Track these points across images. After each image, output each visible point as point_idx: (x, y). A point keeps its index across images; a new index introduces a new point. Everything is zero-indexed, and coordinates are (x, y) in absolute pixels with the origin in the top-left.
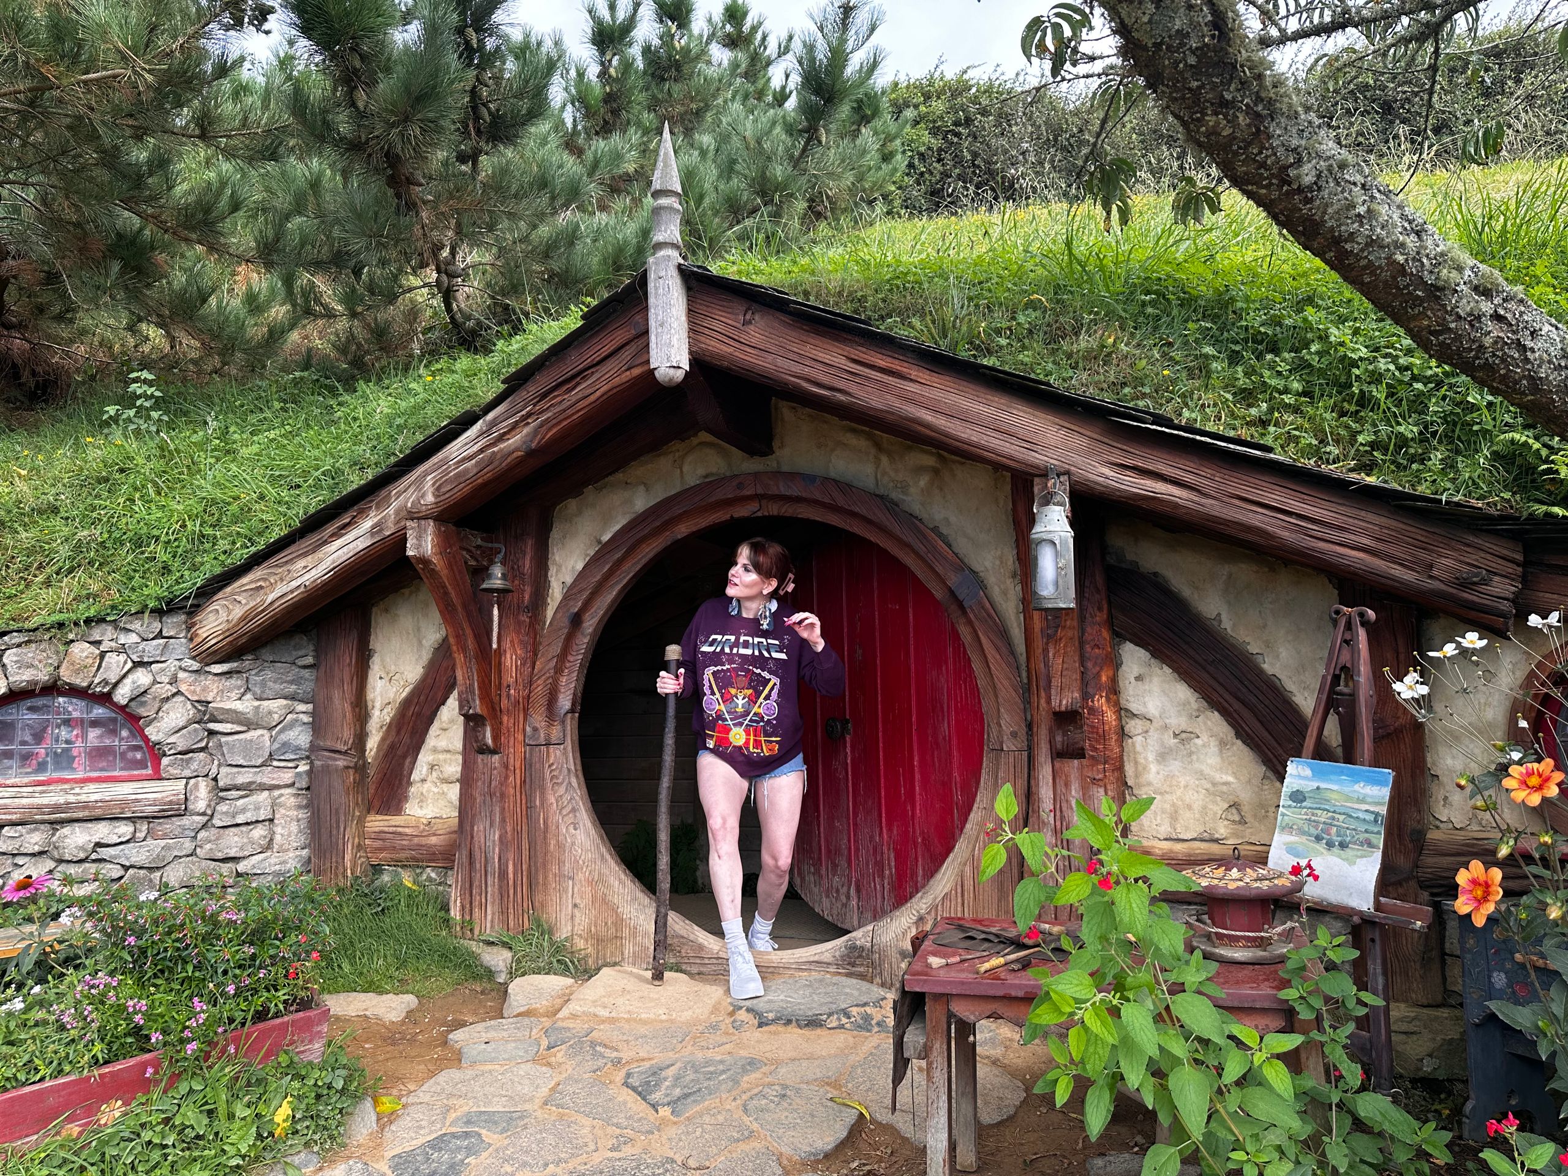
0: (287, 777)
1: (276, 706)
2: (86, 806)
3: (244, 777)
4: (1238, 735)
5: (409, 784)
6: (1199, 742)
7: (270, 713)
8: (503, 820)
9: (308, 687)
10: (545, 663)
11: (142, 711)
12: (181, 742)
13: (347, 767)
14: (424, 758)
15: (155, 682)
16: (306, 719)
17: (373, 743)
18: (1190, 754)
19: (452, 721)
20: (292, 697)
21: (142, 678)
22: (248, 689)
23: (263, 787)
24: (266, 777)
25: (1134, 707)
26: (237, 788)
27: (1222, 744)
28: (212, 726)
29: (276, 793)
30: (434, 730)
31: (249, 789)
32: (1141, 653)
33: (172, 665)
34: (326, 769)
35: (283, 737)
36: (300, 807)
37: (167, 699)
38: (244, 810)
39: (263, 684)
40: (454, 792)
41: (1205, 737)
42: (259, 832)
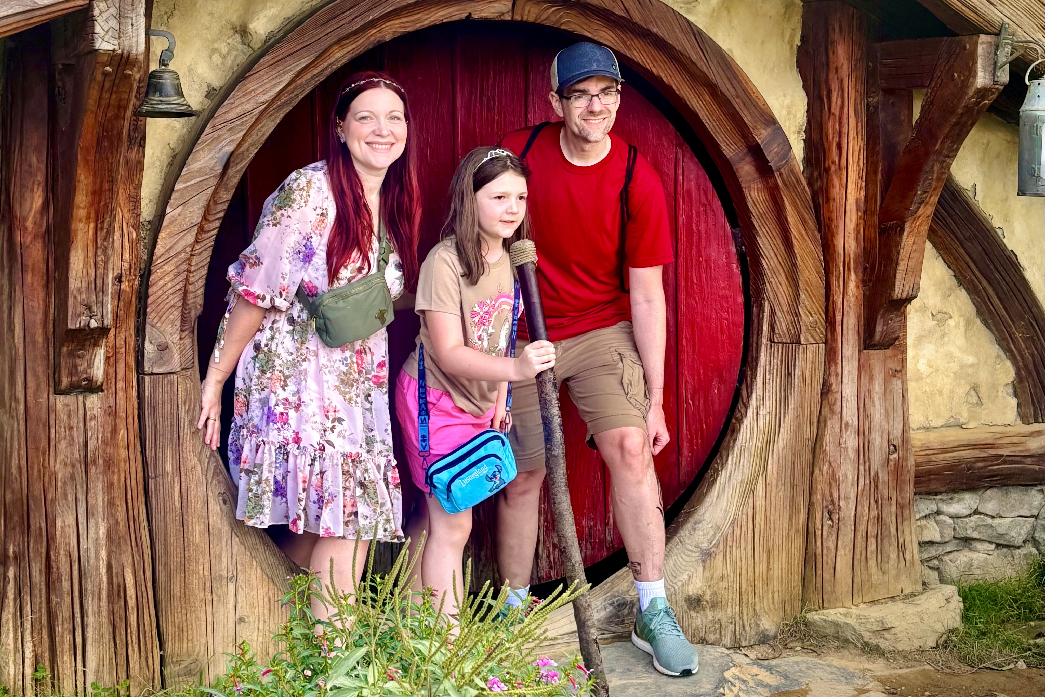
4: (979, 313)
18: (944, 336)
27: (967, 324)
41: (956, 317)
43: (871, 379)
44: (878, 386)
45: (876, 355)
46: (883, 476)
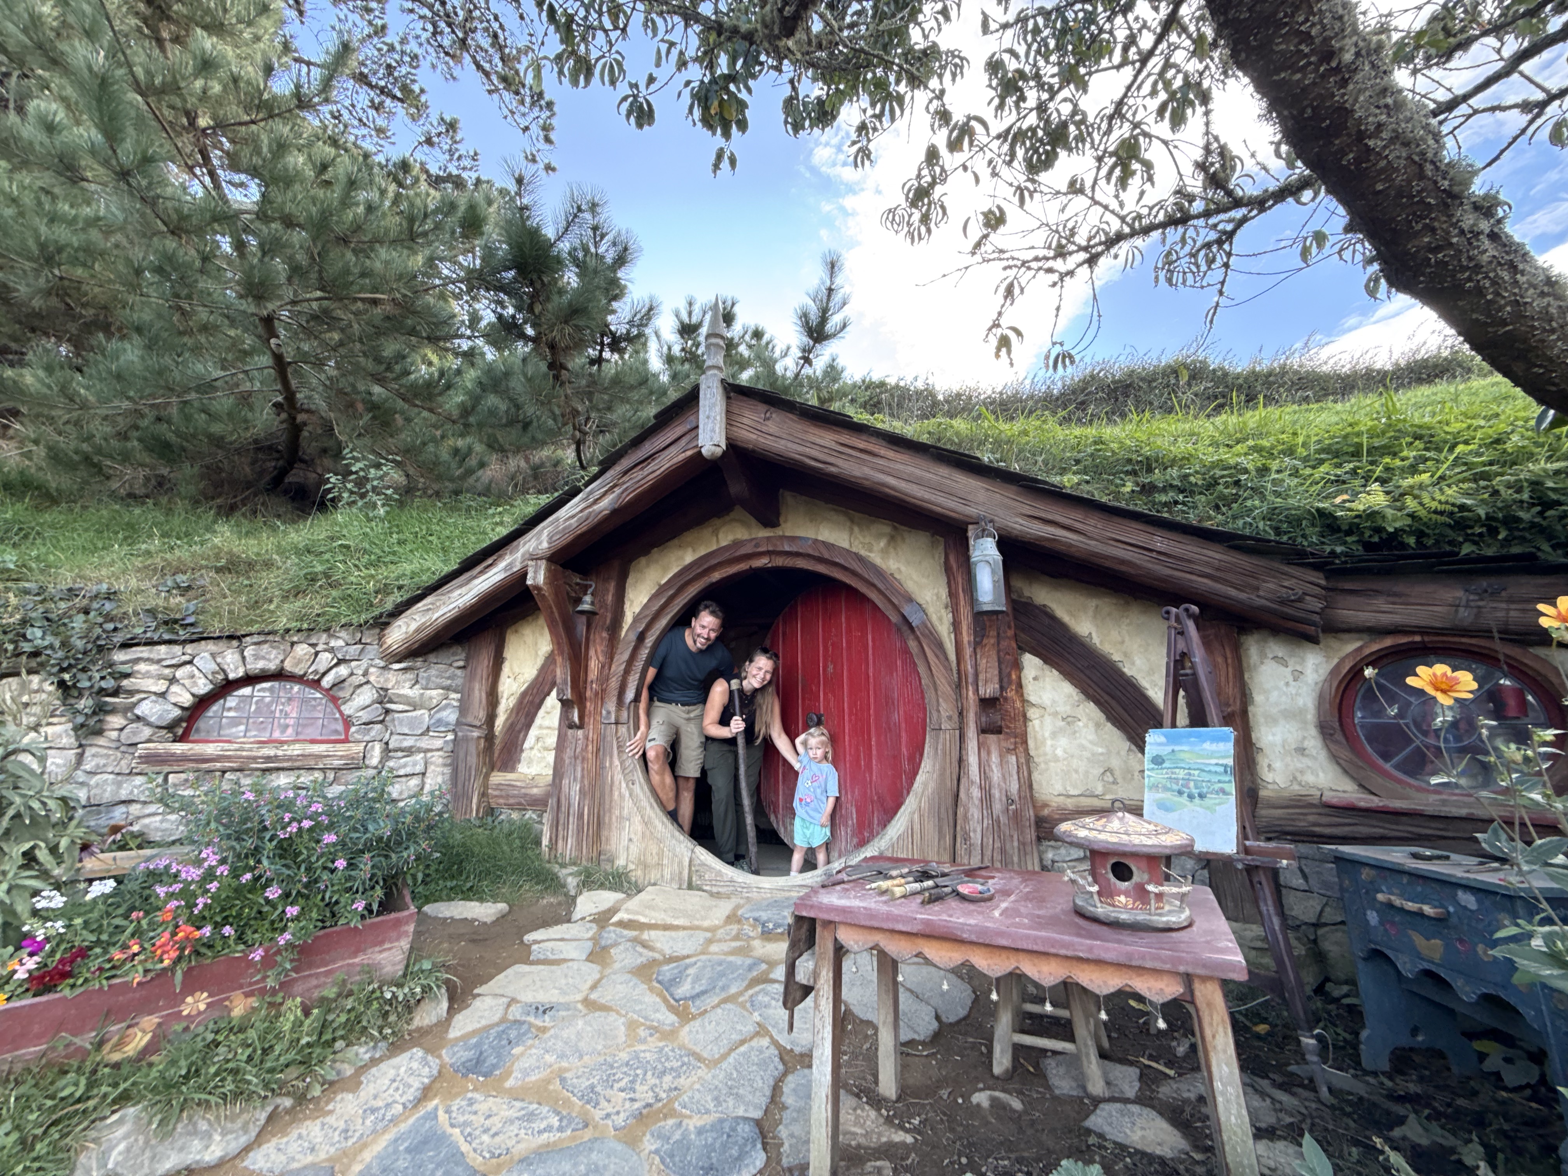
0: (439, 743)
1: (435, 694)
2: (290, 759)
3: (408, 742)
4: (1109, 718)
5: (522, 751)
6: (1080, 724)
7: (431, 698)
8: (583, 777)
9: (459, 681)
10: (619, 666)
11: (341, 694)
12: (365, 716)
13: (479, 738)
14: (533, 732)
15: (352, 674)
16: (456, 704)
17: (500, 722)
18: (1075, 732)
19: (553, 707)
20: (447, 688)
21: (343, 670)
22: (417, 682)
23: (420, 750)
24: (424, 743)
25: (1032, 698)
26: (402, 750)
27: (1098, 725)
28: (389, 706)
29: (429, 755)
30: (541, 713)
31: (409, 751)
32: (1037, 661)
33: (364, 663)
34: (466, 739)
35: (438, 716)
36: (445, 765)
37: (361, 685)
38: (405, 766)
39: (428, 679)
40: (551, 757)
41: (1084, 720)
42: (414, 782)
43: (989, 753)
44: (995, 758)
45: (992, 738)
46: (1003, 819)
